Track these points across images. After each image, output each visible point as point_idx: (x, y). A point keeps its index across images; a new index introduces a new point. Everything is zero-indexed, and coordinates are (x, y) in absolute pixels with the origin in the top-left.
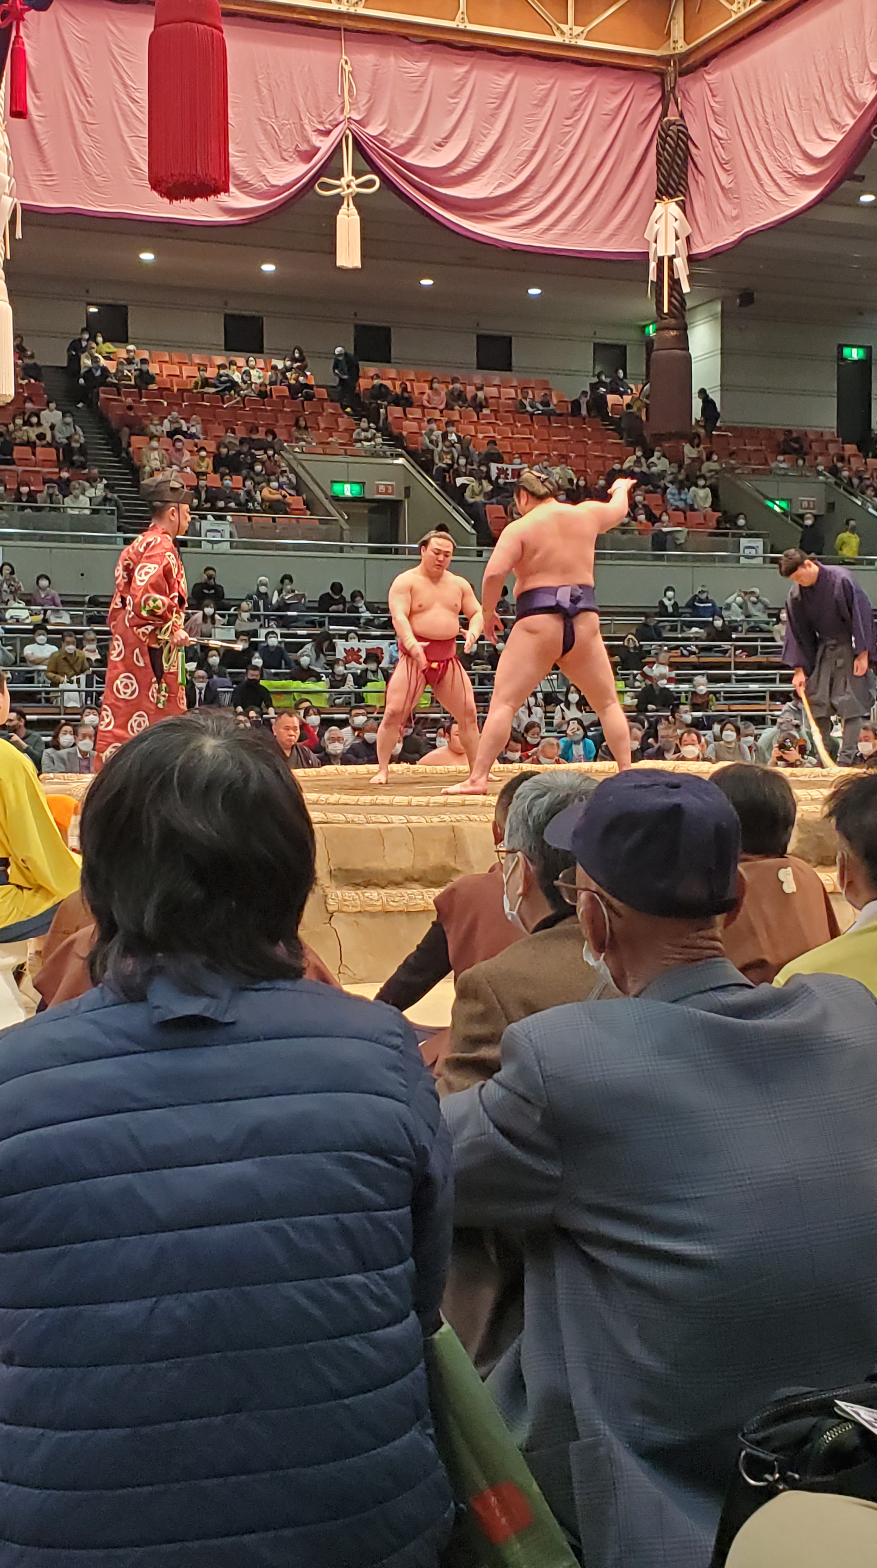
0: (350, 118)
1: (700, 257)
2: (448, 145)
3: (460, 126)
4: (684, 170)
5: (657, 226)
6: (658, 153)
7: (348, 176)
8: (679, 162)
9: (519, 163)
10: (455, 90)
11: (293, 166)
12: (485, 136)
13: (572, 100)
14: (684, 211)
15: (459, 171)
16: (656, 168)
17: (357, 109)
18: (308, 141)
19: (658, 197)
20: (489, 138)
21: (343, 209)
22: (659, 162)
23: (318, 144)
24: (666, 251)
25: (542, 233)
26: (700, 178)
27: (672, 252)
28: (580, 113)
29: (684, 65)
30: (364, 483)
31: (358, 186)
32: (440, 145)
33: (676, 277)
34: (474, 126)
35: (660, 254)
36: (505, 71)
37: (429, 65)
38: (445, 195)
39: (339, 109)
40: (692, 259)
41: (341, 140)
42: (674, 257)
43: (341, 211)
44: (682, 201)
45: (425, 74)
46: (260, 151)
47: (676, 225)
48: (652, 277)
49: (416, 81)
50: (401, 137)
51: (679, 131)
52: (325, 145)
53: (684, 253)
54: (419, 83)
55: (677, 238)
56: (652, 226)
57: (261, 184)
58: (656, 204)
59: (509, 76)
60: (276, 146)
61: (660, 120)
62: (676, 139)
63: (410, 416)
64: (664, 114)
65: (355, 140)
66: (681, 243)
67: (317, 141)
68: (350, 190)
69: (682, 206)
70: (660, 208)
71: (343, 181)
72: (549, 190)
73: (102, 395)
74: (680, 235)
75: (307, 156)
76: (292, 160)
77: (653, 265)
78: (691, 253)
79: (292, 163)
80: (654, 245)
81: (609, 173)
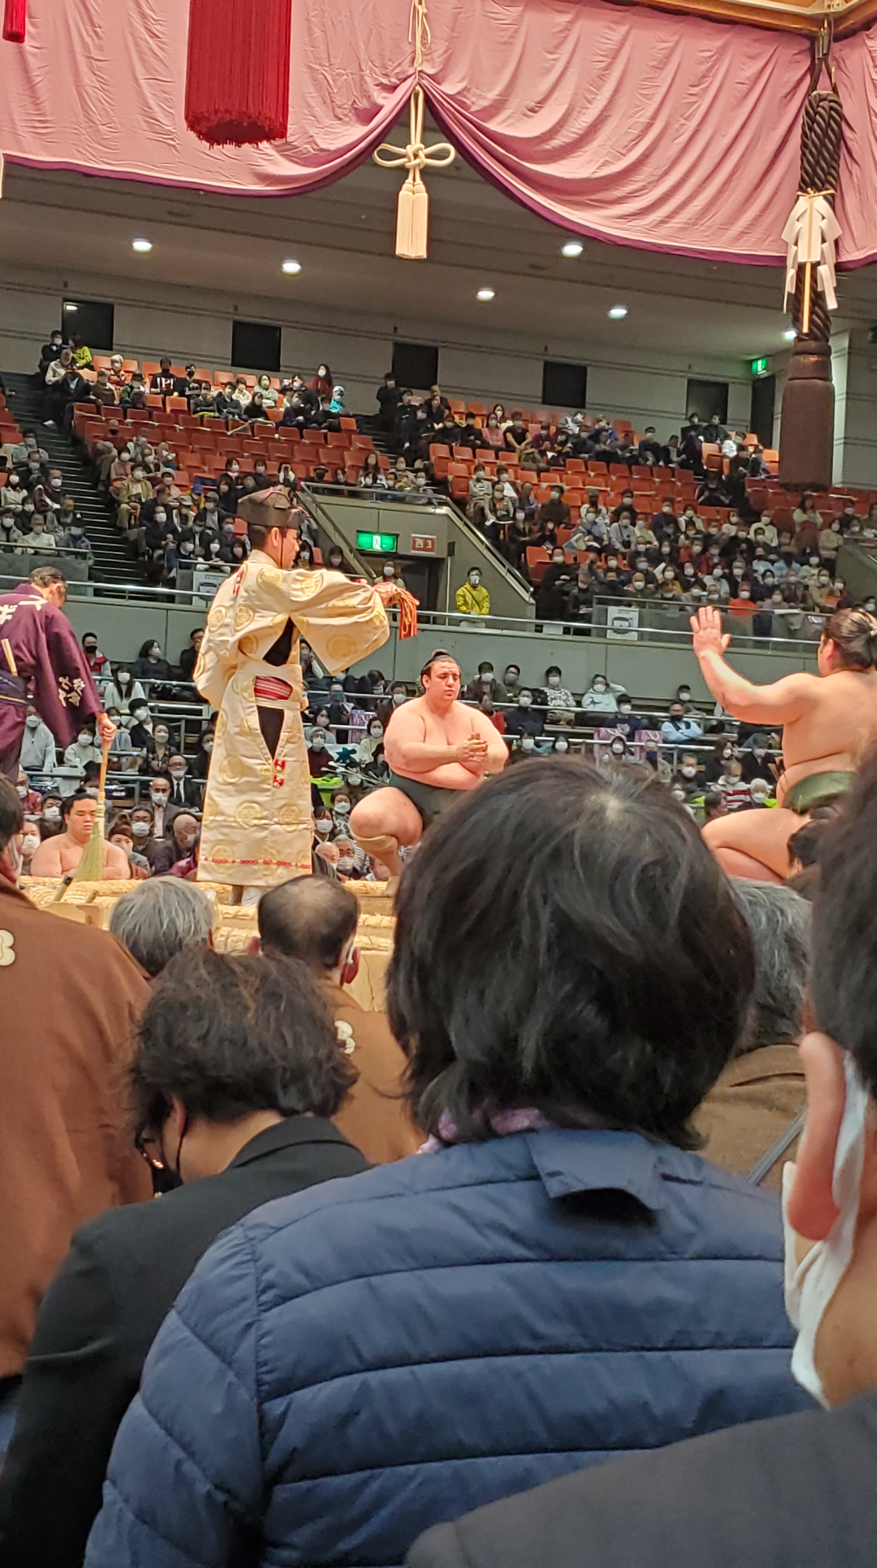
0: (421, 71)
1: (851, 266)
2: (542, 111)
3: (559, 88)
4: (836, 157)
5: (798, 225)
6: (804, 133)
7: (416, 143)
8: (830, 147)
9: (630, 137)
10: (556, 42)
11: (348, 127)
12: (590, 103)
13: (701, 63)
14: (833, 208)
15: (556, 142)
16: (800, 152)
17: (431, 61)
18: (369, 98)
19: (801, 189)
20: (594, 104)
21: (408, 184)
22: (804, 145)
23: (380, 101)
24: (809, 256)
25: (656, 226)
26: (855, 169)
27: (816, 258)
28: (709, 80)
29: (841, 28)
30: (397, 536)
31: (428, 156)
32: (533, 111)
33: (819, 289)
34: (577, 88)
35: (801, 259)
36: (618, 23)
37: (524, 10)
38: (537, 172)
39: (409, 59)
40: (839, 268)
41: (409, 98)
42: (818, 264)
43: (404, 186)
44: (832, 195)
45: (517, 22)
46: (309, 106)
47: (823, 224)
48: (790, 287)
49: (507, 30)
50: (485, 98)
51: (831, 108)
52: (389, 103)
53: (831, 260)
54: (509, 33)
55: (824, 241)
56: (793, 223)
57: (308, 146)
58: (798, 196)
59: (623, 29)
60: (329, 101)
61: (808, 94)
62: (827, 118)
63: (459, 457)
64: (813, 87)
65: (427, 99)
66: (829, 246)
67: (379, 97)
68: (418, 161)
69: (831, 201)
70: (803, 202)
71: (409, 150)
72: (666, 173)
73: (77, 412)
74: (827, 238)
75: (367, 115)
76: (347, 119)
77: (791, 273)
78: (840, 260)
79: (347, 123)
80: (795, 248)
81: (743, 156)
